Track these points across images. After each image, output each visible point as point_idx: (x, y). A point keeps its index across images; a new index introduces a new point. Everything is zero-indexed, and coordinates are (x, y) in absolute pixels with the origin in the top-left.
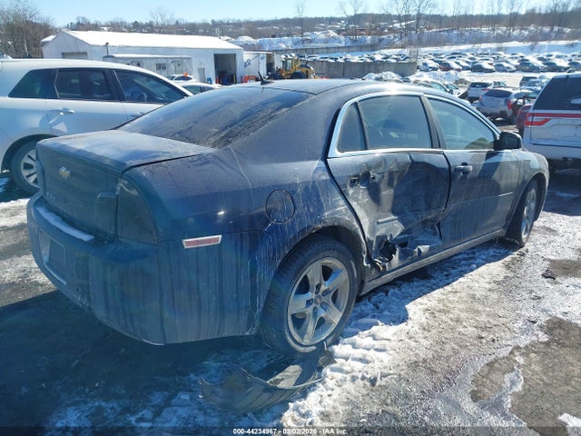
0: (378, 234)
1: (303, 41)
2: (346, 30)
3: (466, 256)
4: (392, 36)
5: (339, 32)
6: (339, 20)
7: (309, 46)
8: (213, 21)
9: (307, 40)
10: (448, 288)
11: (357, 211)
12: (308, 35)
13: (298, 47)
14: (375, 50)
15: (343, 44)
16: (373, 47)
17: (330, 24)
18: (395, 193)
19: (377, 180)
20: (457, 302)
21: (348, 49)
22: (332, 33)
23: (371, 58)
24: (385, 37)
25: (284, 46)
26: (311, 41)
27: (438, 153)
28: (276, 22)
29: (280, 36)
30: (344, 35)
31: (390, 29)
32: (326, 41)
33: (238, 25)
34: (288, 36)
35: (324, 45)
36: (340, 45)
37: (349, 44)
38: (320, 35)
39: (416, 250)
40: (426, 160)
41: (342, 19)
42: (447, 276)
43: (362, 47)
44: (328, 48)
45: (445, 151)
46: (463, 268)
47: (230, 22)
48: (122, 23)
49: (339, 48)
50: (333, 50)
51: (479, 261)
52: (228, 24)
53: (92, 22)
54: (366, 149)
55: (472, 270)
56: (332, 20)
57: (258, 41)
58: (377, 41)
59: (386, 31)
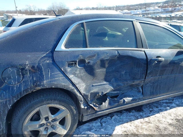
0: (92, 91)
1: (145, 11)
2: (162, 6)
3: (167, 101)
4: (180, 7)
5: (159, 7)
6: (160, 3)
7: (147, 12)
8: (116, 6)
9: (147, 10)
10: (146, 119)
11: (73, 80)
12: (148, 9)
13: (143, 13)
14: (172, 13)
15: (160, 11)
16: (172, 12)
17: (156, 4)
18: (106, 71)
19: (91, 64)
20: (146, 129)
21: (162, 13)
22: (157, 8)
23: (170, 16)
24: (177, 8)
25: (138, 13)
26: (148, 11)
27: (141, 51)
28: (137, 5)
29: (138, 9)
30: (161, 8)
31: (179, 5)
32: (154, 10)
33: (124, 6)
34: (140, 9)
35: (153, 12)
36: (159, 11)
37: (163, 11)
38: (152, 8)
39: (122, 100)
40: (130, 54)
41: (161, 2)
42: (151, 111)
43: (167, 12)
44: (154, 13)
45: (145, 50)
46: (162, 108)
47: (122, 6)
48: (89, 8)
49: (158, 12)
50: (156, 13)
51: (173, 105)
52: (121, 6)
53: (81, 8)
54: (86, 47)
55: (166, 110)
56: (157, 3)
57: (130, 11)
58: (173, 9)
59: (178, 5)
